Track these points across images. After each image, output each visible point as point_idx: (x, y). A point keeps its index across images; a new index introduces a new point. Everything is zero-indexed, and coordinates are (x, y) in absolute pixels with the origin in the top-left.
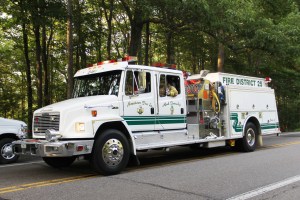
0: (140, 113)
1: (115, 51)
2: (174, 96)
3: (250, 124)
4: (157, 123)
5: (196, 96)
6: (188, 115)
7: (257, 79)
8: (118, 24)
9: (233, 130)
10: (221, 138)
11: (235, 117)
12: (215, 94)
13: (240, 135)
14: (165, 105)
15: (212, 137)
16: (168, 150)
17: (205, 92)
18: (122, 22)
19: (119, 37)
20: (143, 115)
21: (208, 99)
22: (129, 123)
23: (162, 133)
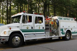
0: (28, 28)
1: (40, 12)
2: (40, 23)
3: (68, 32)
4: (34, 31)
5: (49, 23)
6: (45, 29)
7: (71, 18)
8: (41, 5)
9: (61, 34)
10: (57, 36)
11: (62, 30)
12: (55, 23)
13: (64, 35)
14: (37, 26)
15: (54, 36)
16: (37, 40)
17: (52, 22)
18: (42, 5)
19: (41, 9)
20: (28, 29)
21: (53, 24)
22: (23, 32)
23: (35, 35)
